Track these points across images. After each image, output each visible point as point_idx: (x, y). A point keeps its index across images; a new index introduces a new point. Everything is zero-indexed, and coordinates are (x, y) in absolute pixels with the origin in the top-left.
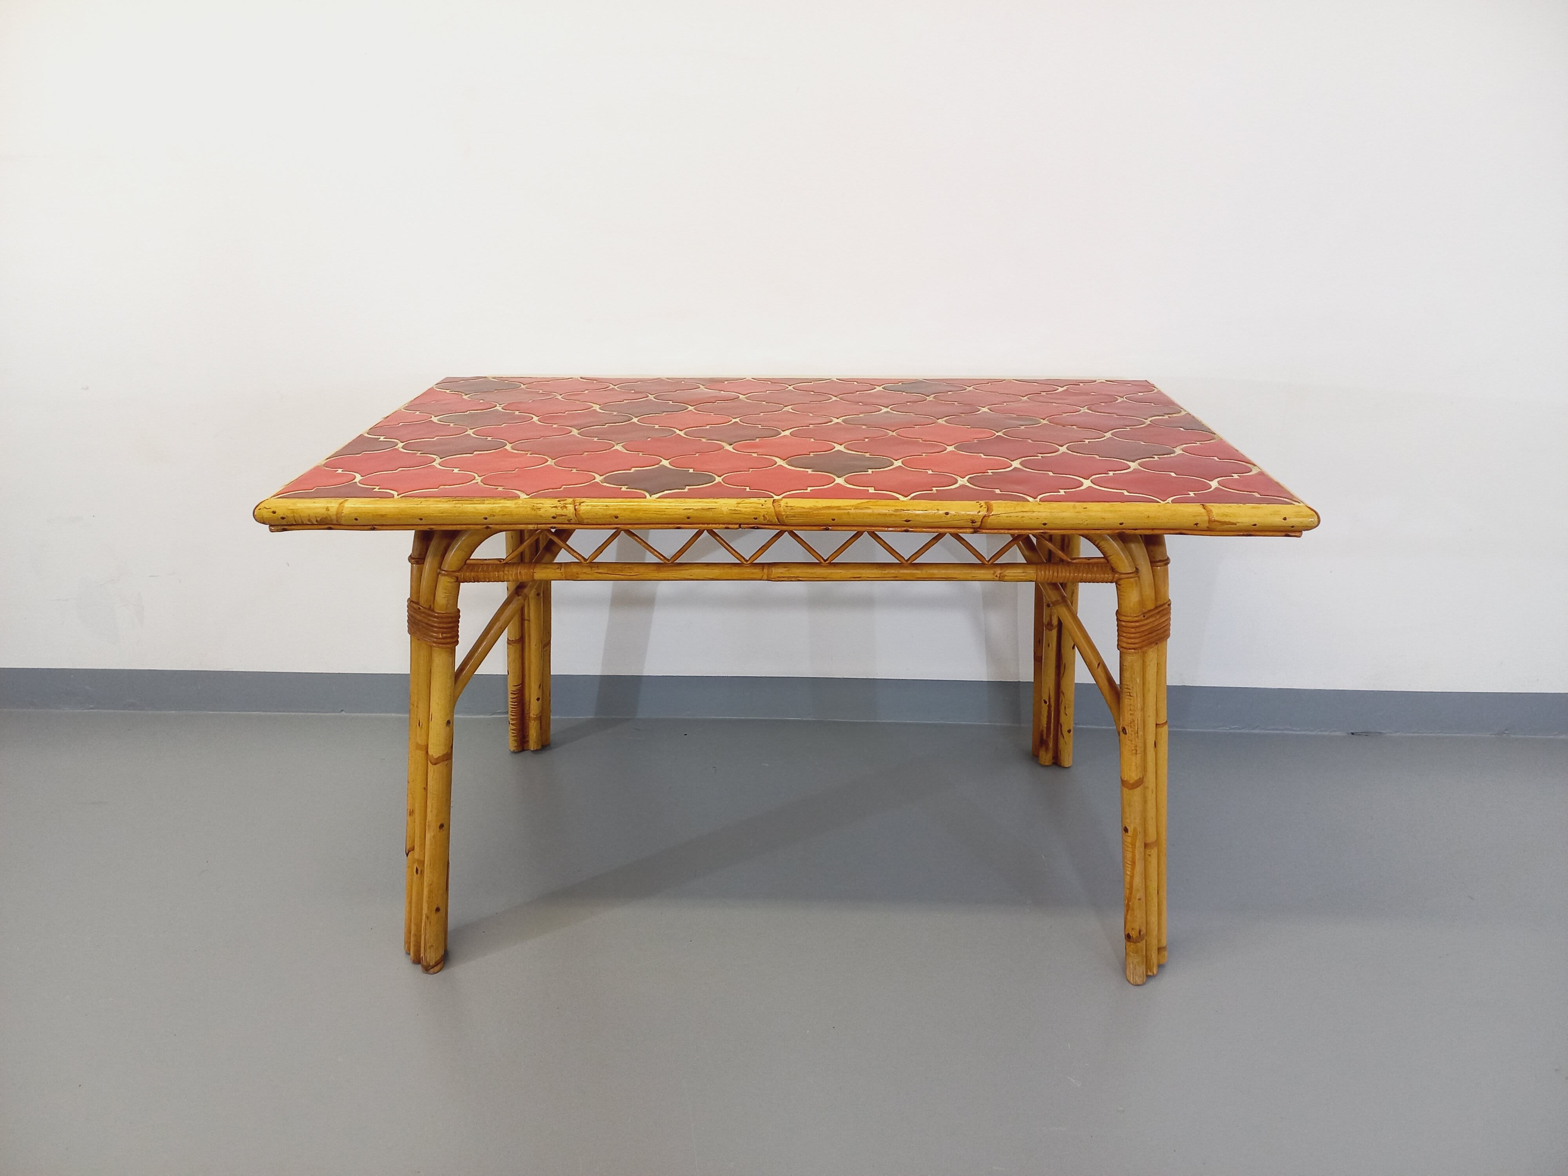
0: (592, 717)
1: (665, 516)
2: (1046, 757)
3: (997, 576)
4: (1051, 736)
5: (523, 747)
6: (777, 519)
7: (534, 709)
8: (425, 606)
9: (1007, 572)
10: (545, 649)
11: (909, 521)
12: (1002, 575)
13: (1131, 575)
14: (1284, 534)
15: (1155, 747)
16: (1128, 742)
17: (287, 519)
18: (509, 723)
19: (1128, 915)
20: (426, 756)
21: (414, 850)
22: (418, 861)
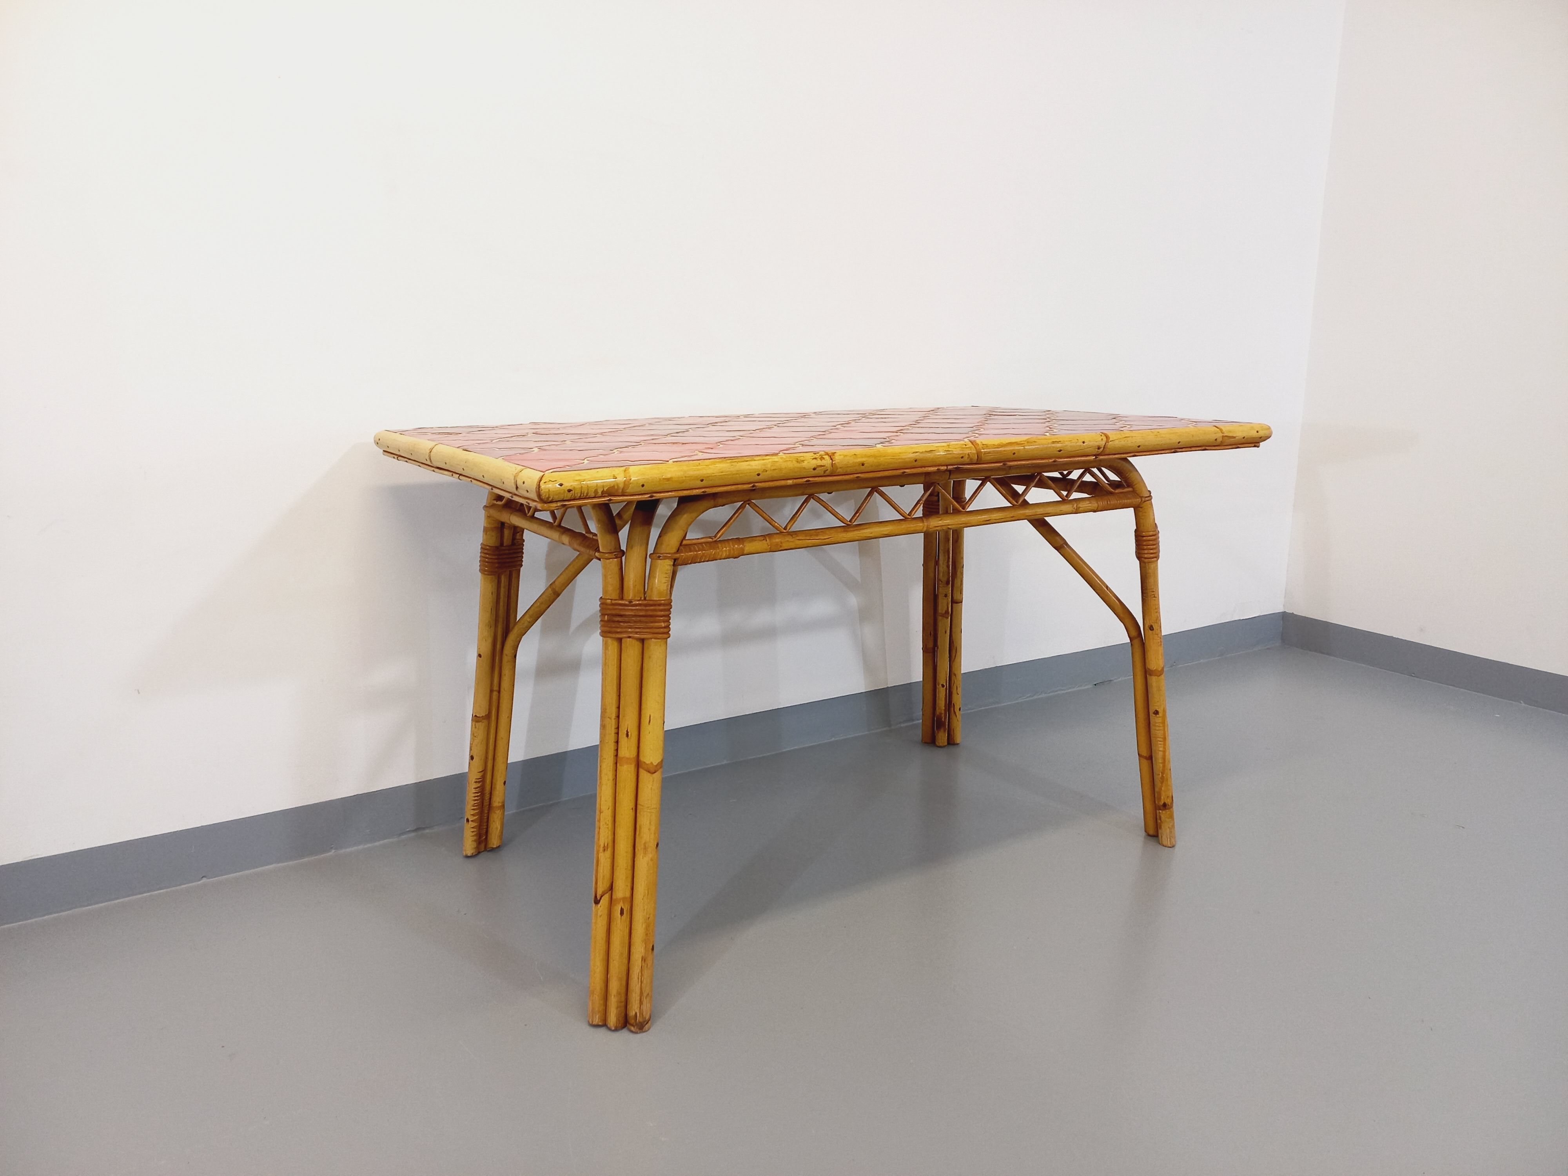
1: (900, 460)
2: (943, 738)
4: (946, 718)
5: (483, 847)
6: (978, 456)
7: (499, 795)
14: (1253, 445)
17: (573, 492)
18: (468, 820)
19: (1162, 786)
20: (636, 770)
21: (610, 892)
22: (624, 899)
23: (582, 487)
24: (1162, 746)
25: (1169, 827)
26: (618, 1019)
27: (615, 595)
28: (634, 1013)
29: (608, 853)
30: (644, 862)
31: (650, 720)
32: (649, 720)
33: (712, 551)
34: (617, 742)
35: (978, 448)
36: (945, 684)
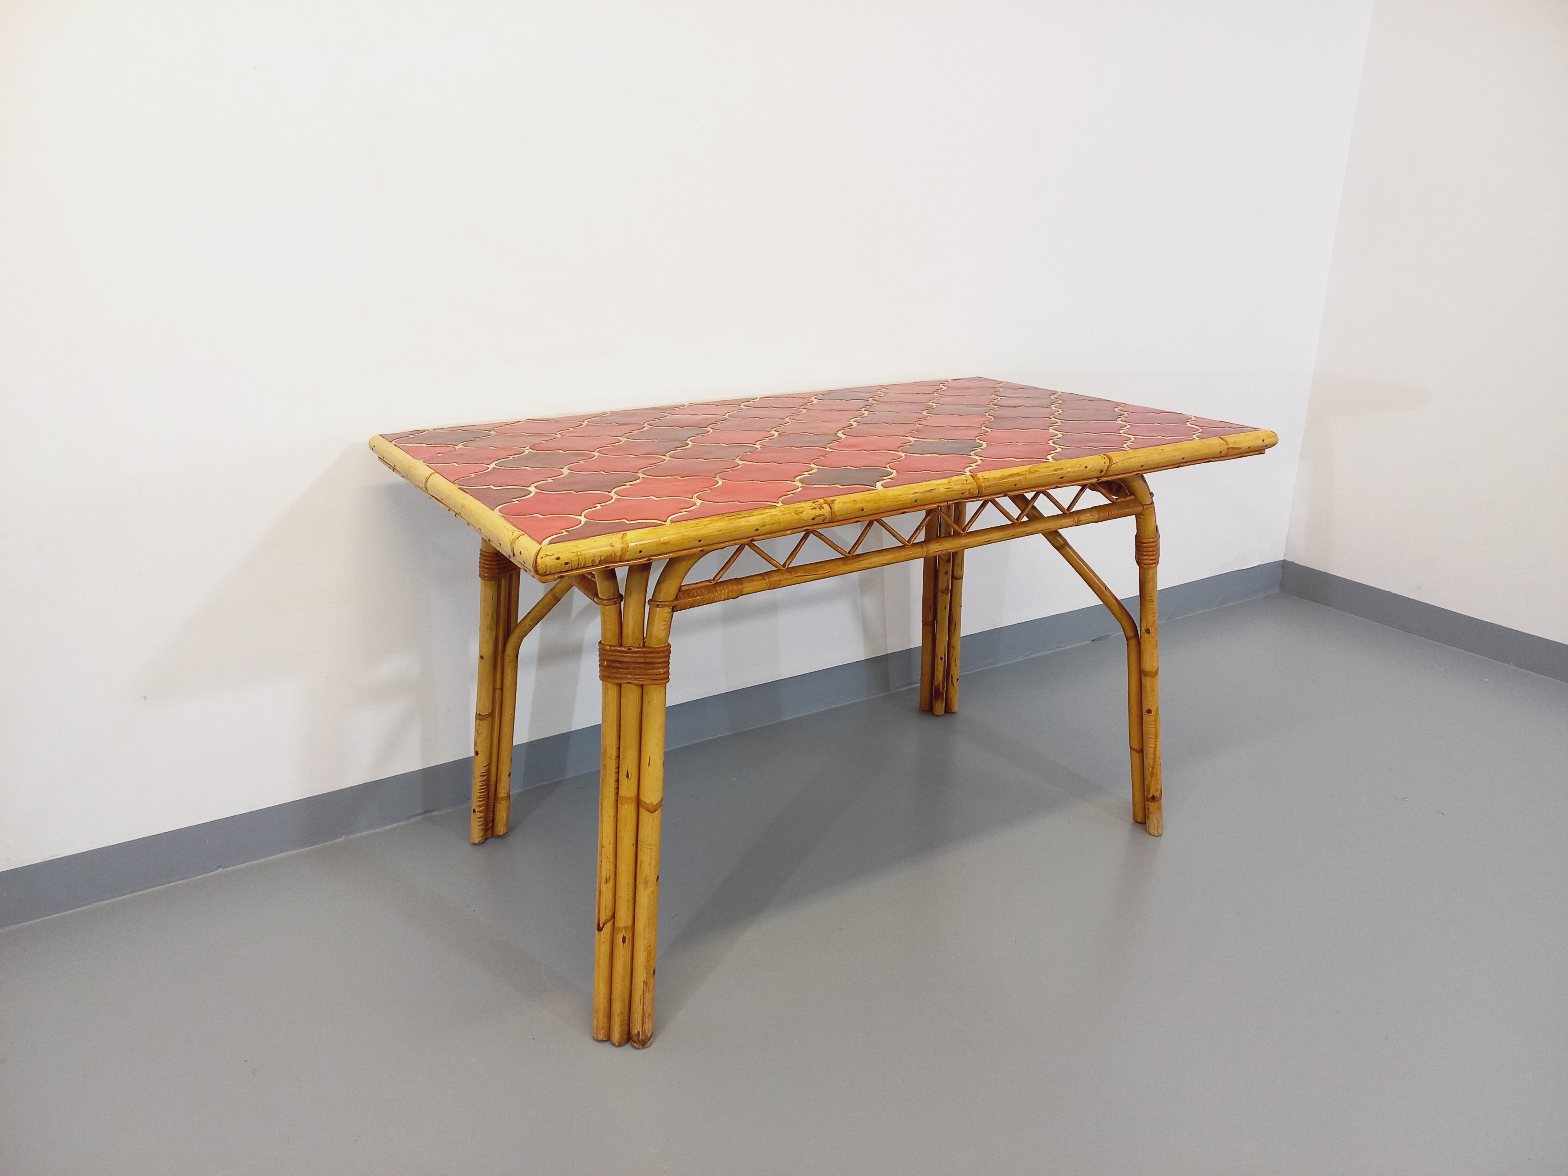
2: (940, 707)
4: (944, 688)
5: (490, 835)
6: (978, 491)
7: (504, 786)
12: (1079, 520)
14: (1258, 453)
16: (1152, 640)
17: (570, 564)
18: (474, 811)
19: (1152, 780)
20: (636, 808)
21: (613, 920)
22: (625, 928)
23: (579, 559)
24: (1153, 743)
25: (1156, 818)
26: (621, 1037)
27: (614, 641)
28: (636, 1032)
29: (610, 885)
30: (645, 896)
31: (650, 762)
32: (648, 762)
33: (710, 595)
34: (618, 781)
35: (979, 483)
36: (943, 657)
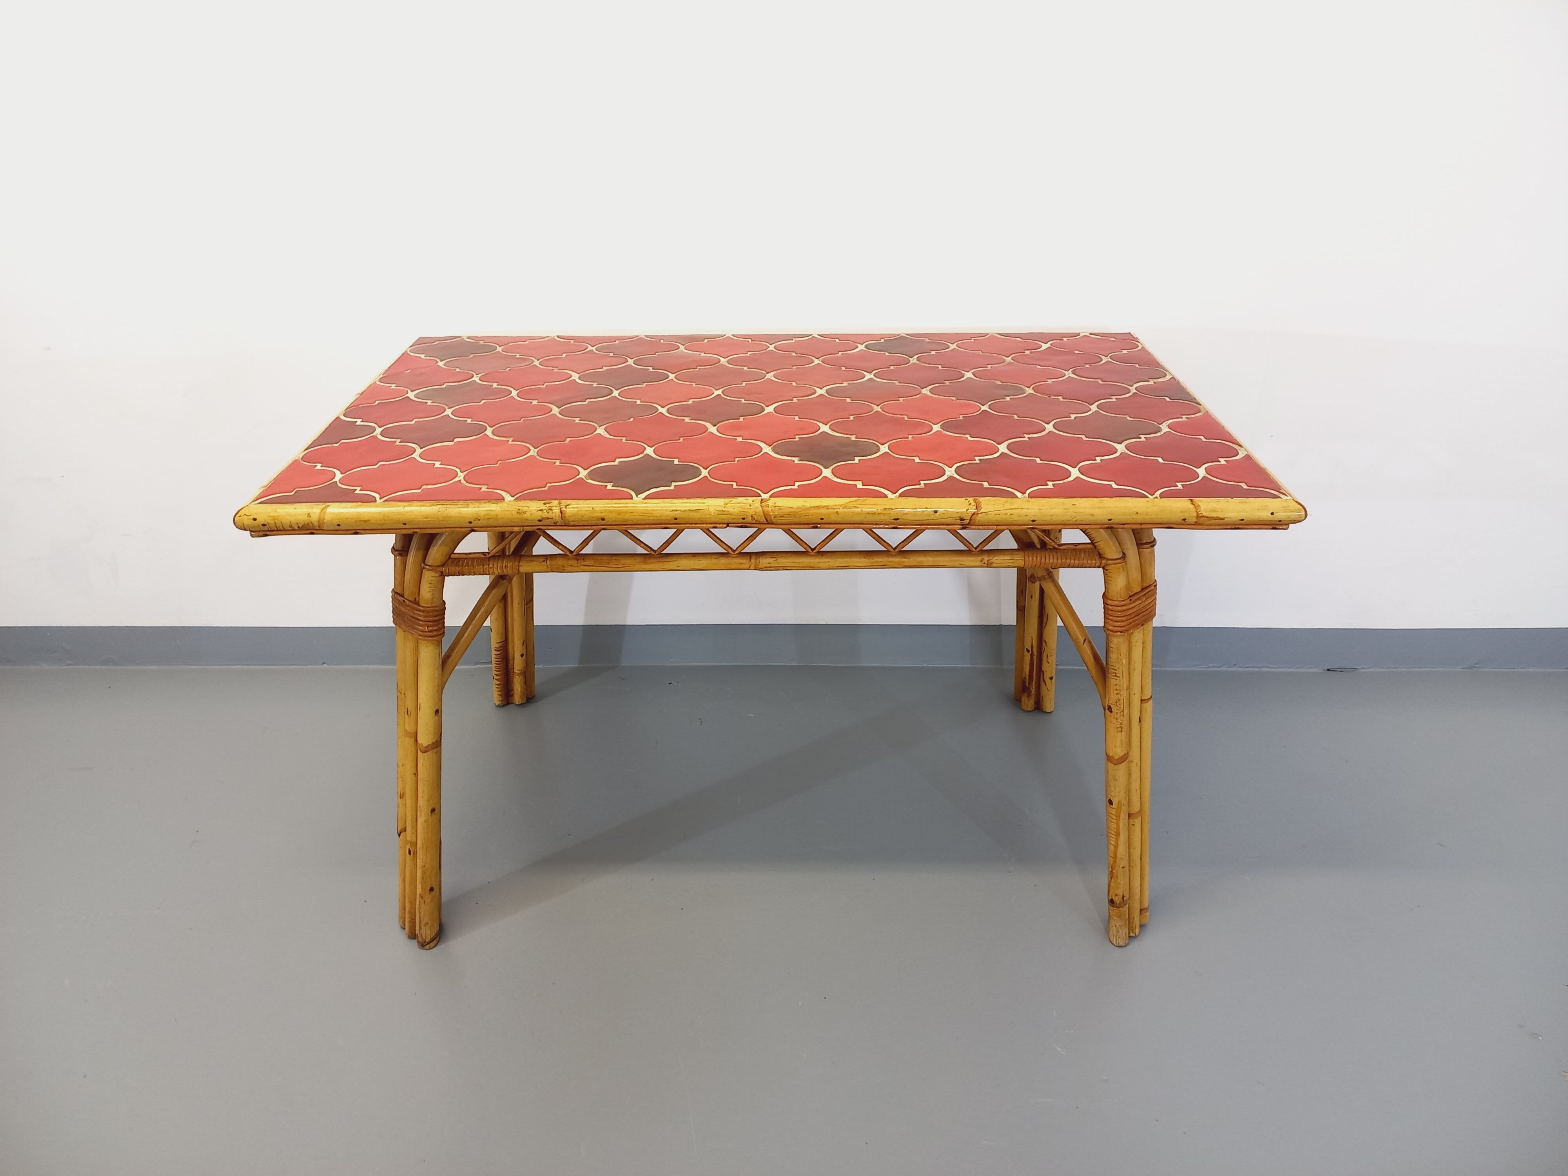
0: (576, 666)
1: (652, 518)
2: (1028, 703)
3: (984, 563)
4: (1034, 683)
5: (508, 701)
6: (766, 519)
7: (518, 664)
8: (410, 599)
9: (994, 559)
10: (528, 606)
11: (898, 519)
12: (990, 562)
13: (1118, 561)
14: (1271, 527)
15: (1140, 721)
16: (1114, 721)
18: (493, 678)
19: (1111, 882)
20: (415, 743)
21: (406, 831)
22: (411, 842)
24: (1114, 839)
29: (404, 801)
32: (420, 707)
36: (1030, 649)
